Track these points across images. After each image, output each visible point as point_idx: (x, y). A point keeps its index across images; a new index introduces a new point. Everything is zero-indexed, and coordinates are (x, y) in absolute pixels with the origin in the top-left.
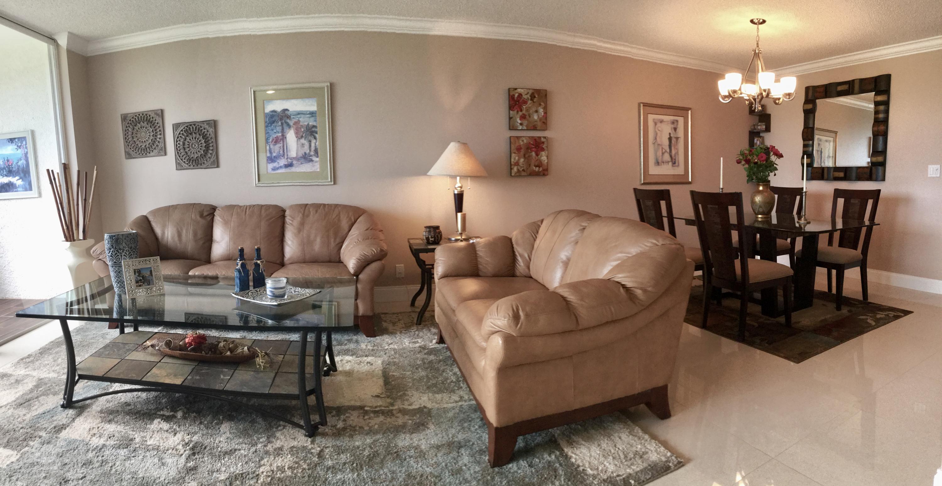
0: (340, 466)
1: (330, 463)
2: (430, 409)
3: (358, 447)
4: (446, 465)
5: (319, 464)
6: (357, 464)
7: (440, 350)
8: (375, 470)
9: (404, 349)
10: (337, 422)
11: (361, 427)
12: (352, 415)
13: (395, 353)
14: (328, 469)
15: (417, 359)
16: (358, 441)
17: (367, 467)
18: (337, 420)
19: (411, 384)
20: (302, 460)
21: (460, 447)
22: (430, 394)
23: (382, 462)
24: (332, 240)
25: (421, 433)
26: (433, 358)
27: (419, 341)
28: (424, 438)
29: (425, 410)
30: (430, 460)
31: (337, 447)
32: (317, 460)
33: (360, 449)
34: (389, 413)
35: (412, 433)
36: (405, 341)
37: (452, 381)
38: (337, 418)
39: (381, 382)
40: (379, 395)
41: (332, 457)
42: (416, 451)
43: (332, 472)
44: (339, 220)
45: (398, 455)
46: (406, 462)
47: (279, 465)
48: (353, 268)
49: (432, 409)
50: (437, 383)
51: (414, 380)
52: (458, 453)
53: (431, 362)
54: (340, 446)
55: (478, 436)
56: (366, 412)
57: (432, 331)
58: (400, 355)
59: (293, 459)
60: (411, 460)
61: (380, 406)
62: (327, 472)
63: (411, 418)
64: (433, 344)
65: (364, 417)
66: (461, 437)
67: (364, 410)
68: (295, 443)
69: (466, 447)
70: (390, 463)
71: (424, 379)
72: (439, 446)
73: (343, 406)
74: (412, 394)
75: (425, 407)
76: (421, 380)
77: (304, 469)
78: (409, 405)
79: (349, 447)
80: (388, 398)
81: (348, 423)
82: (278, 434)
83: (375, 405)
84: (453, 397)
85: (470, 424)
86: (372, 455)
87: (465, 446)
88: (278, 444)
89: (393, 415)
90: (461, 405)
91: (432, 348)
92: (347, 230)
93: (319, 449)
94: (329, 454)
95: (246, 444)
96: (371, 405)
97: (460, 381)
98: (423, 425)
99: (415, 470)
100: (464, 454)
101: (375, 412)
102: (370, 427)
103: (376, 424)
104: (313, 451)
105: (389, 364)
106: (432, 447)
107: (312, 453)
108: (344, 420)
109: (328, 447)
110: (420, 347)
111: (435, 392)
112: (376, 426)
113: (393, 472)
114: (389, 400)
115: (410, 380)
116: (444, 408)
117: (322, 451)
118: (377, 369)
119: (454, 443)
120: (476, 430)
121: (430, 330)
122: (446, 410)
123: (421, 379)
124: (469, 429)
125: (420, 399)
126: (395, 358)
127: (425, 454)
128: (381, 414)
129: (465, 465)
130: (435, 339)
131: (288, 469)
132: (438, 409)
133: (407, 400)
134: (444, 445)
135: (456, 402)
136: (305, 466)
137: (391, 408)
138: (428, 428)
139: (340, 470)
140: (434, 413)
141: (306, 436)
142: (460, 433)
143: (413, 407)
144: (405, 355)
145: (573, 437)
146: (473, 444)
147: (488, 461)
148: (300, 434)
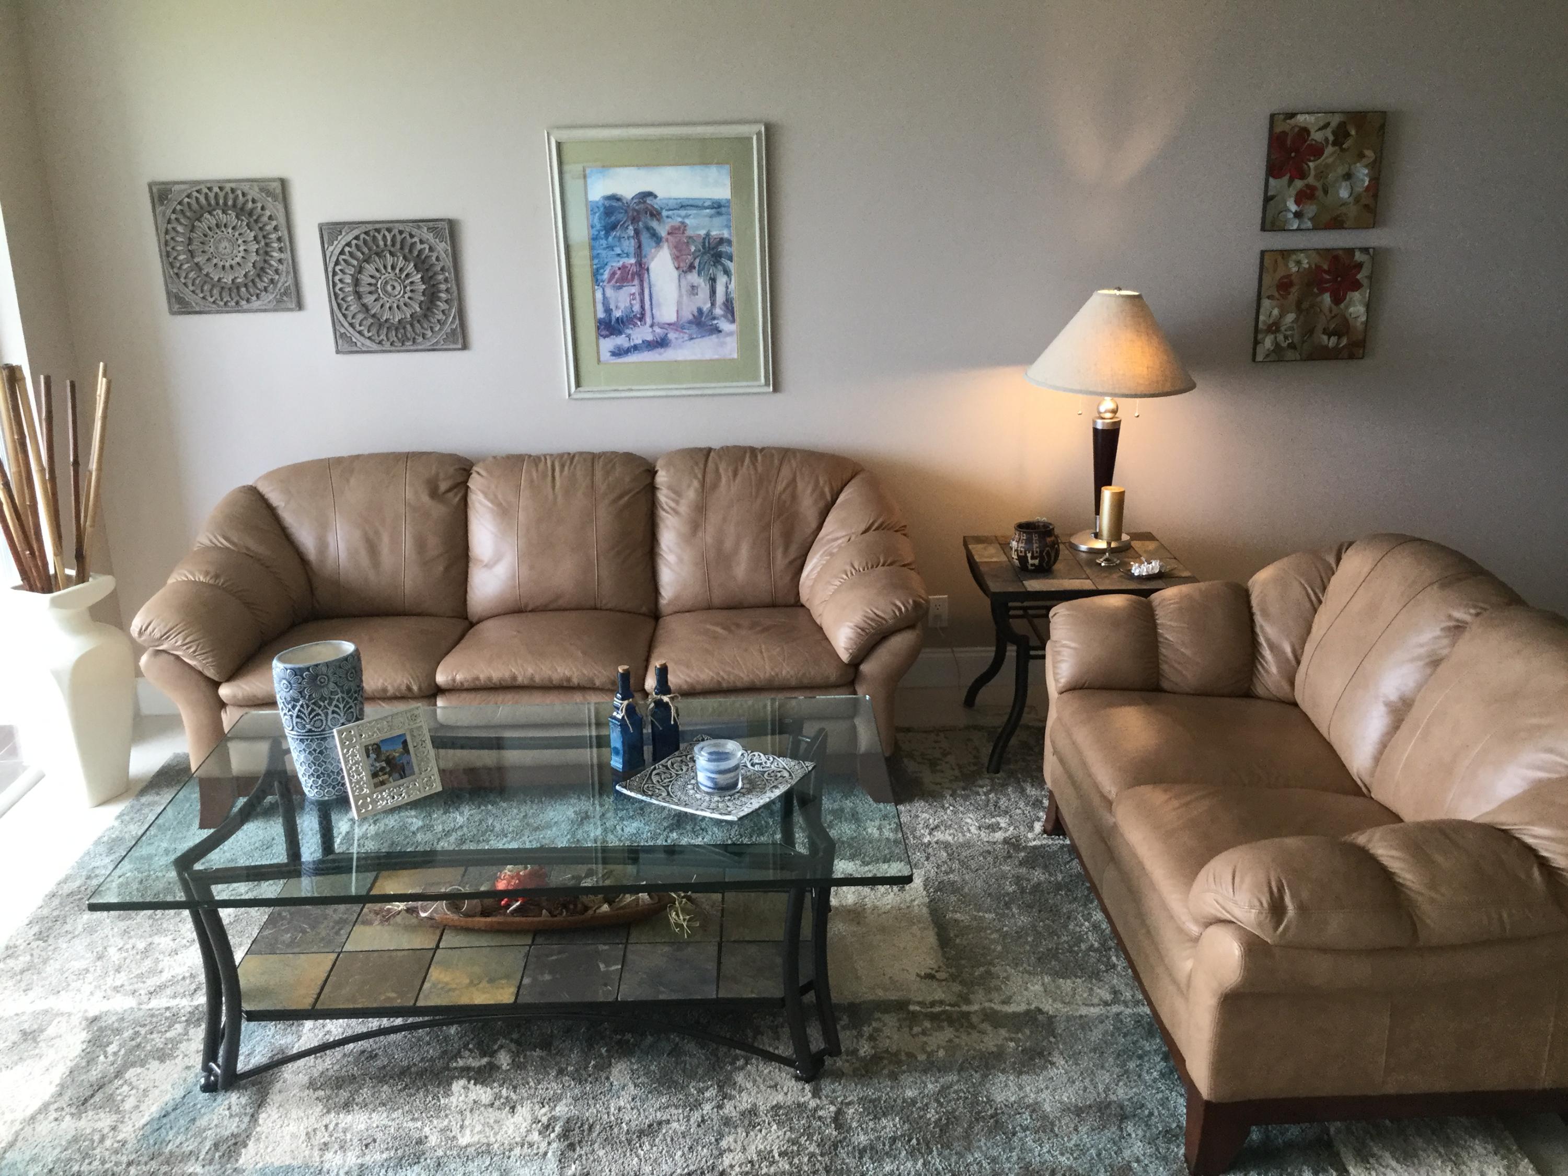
0: (884, 1145)
1: (862, 1139)
2: (1051, 1017)
3: (914, 1102)
4: (1099, 1155)
5: (840, 1141)
6: (918, 1139)
7: (1055, 852)
8: (956, 1154)
9: (967, 845)
10: (858, 1041)
11: (910, 1055)
12: (885, 1025)
13: (951, 857)
14: (862, 1152)
15: (1004, 876)
16: (910, 1087)
17: (939, 1146)
18: (856, 1037)
19: (999, 948)
20: (803, 1135)
21: (1123, 1118)
22: (1047, 979)
23: (967, 1136)
24: (779, 553)
25: (1038, 1075)
26: (1042, 878)
27: (1003, 822)
28: (1047, 1088)
29: (1040, 1017)
30: (1066, 1139)
31: (870, 1101)
32: (835, 1133)
33: (919, 1105)
34: (961, 1021)
35: (1020, 1073)
36: (969, 821)
37: (1092, 945)
38: (855, 1033)
39: (931, 938)
40: (933, 972)
41: (864, 1126)
42: (1034, 1117)
43: (871, 1158)
44: (794, 497)
45: (997, 1122)
46: (1015, 1139)
47: (761, 1147)
48: (847, 649)
49: (1056, 1016)
50: (1057, 949)
51: (1005, 936)
52: (1121, 1130)
53: (1037, 887)
54: (875, 1100)
55: (1160, 1096)
56: (914, 1018)
57: (1028, 791)
58: (962, 863)
59: (785, 1134)
60: (1026, 1136)
61: (941, 1002)
62: (861, 1158)
63: (1013, 1035)
64: (1035, 836)
65: (911, 1029)
66: (1121, 1093)
67: (909, 1012)
68: (779, 1098)
69: (1137, 1119)
70: (983, 1140)
71: (1027, 934)
72: (1081, 1108)
73: (860, 1004)
74: (1005, 974)
75: (1039, 1010)
76: (1020, 937)
77: (812, 1155)
78: (1003, 1002)
79: (895, 1101)
80: (954, 981)
81: (881, 1045)
82: (740, 1078)
83: (929, 999)
84: (1099, 991)
85: (1141, 1065)
86: (944, 1121)
87: (1135, 1116)
88: (745, 1101)
89: (973, 1027)
90: (1118, 1014)
91: (1035, 847)
92: (814, 525)
93: (833, 1108)
94: (857, 1118)
95: (677, 1107)
96: (921, 999)
97: (1110, 949)
98: (1041, 1054)
99: (1038, 1159)
100: (1133, 1135)
101: (934, 1017)
102: (930, 1054)
103: (939, 1047)
104: (820, 1113)
105: (940, 890)
106: (1066, 1109)
107: (820, 1118)
108: (871, 1038)
109: (849, 1103)
110: (1006, 841)
111: (1056, 974)
112: (941, 1053)
113: (994, 1160)
114: (956, 988)
115: (995, 936)
116: (1081, 1016)
117: (839, 1112)
118: (916, 902)
119: (1110, 1103)
120: (1155, 1081)
121: (1023, 791)
122: (1085, 1024)
123: (1020, 935)
124: (1140, 1076)
125: (1026, 989)
126: (952, 871)
127: (1053, 1124)
128: (945, 1024)
129: (1138, 1161)
130: (1038, 819)
131: (780, 1155)
132: (1069, 1019)
133: (998, 989)
134: (1090, 1106)
135: (1106, 1004)
136: (812, 1148)
137: (965, 1008)
138: (1053, 1064)
139: (887, 1153)
140: (1060, 1028)
141: (798, 1078)
142: (1121, 1083)
143: (1012, 1008)
144: (974, 866)
145: (1372, 1144)
146: (1151, 1114)
147: (1183, 1158)
148: (784, 1075)
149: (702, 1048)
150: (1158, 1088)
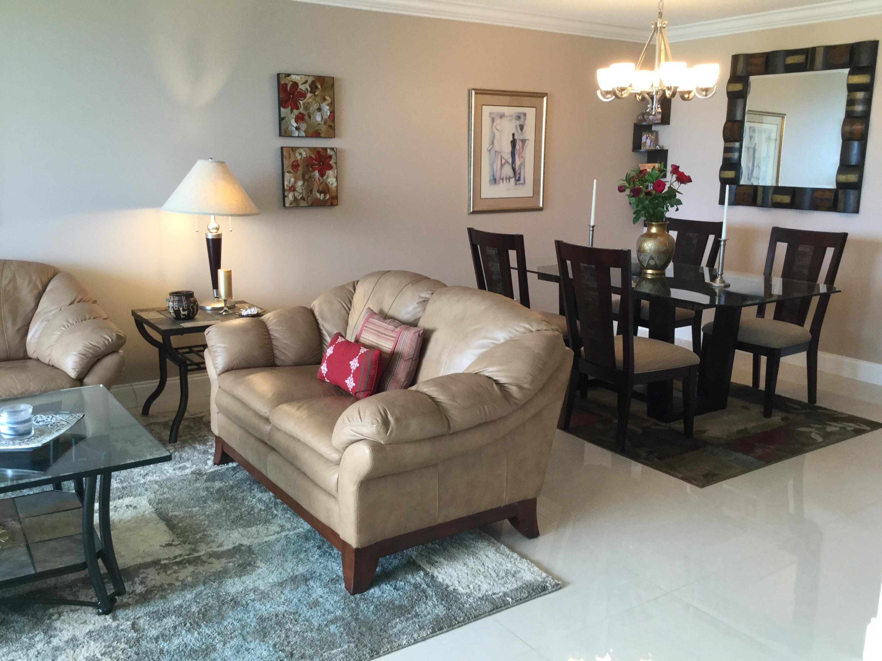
0: (170, 631)
1: (154, 633)
2: (249, 546)
3: (181, 606)
4: (299, 600)
5: (140, 638)
6: (190, 623)
7: (224, 472)
8: (217, 623)
9: (169, 479)
10: (134, 587)
11: (170, 585)
12: (148, 574)
13: (161, 486)
14: (157, 639)
15: (198, 489)
16: (176, 600)
17: (205, 623)
18: (132, 585)
19: (207, 523)
20: (114, 641)
21: (307, 580)
22: (240, 530)
23: (219, 613)
25: (252, 574)
26: (221, 485)
27: (188, 464)
28: (259, 579)
29: (243, 548)
30: (278, 599)
31: (153, 613)
32: (135, 635)
33: (184, 607)
34: (197, 561)
35: (240, 577)
36: (166, 468)
37: (261, 509)
38: (131, 583)
39: (162, 526)
40: (171, 542)
41: (153, 626)
42: (256, 594)
43: (164, 640)
44: (15, 288)
45: (235, 602)
46: (249, 606)
47: (86, 655)
48: (74, 369)
49: (252, 545)
50: (241, 515)
51: (208, 516)
52: (307, 586)
53: (220, 490)
54: (156, 611)
55: (322, 565)
56: (165, 567)
57: (198, 448)
58: (169, 488)
59: (101, 644)
60: (255, 604)
61: (180, 555)
62: (157, 642)
63: (230, 560)
64: (210, 466)
65: (166, 572)
66: (301, 569)
67: (162, 565)
68: (91, 627)
69: (314, 579)
70: (230, 612)
71: (221, 513)
72: (281, 583)
73: (128, 568)
74: (215, 534)
75: (242, 545)
76: (217, 515)
77: (123, 650)
78: (218, 547)
79: (169, 608)
80: (185, 544)
81: (149, 585)
82: (58, 624)
83: (172, 556)
84: (272, 528)
85: (307, 555)
86: (203, 610)
87: (312, 578)
88: (66, 635)
89: (205, 562)
90: (287, 536)
91: (211, 472)
92: (33, 305)
93: (129, 623)
94: (147, 623)
95: (16, 651)
96: (167, 557)
97: (271, 508)
98: (250, 564)
99: (266, 612)
100: (315, 586)
101: (178, 563)
102: (182, 581)
103: (187, 577)
104: (121, 627)
105: (161, 503)
106: (274, 585)
107: (122, 630)
108: (142, 583)
109: (139, 618)
110: (193, 473)
111: (245, 526)
112: (190, 579)
113: (240, 620)
114: (187, 546)
115: (202, 517)
116: (266, 542)
117: (133, 624)
118: (147, 512)
119: (296, 576)
120: (317, 559)
121: (195, 448)
122: (269, 544)
124: (308, 560)
125: (230, 537)
126: (164, 493)
127: (268, 594)
128: (187, 564)
129: (321, 597)
130: (209, 459)
131: (102, 655)
132: (259, 545)
133: (213, 541)
134: (286, 580)
135: (278, 533)
136: (123, 646)
137: (196, 555)
138: (258, 567)
139: (173, 635)
140: (256, 549)
141: (99, 614)
142: (299, 565)
143: (225, 548)
144: (177, 488)
145: (433, 557)
146: (320, 575)
147: (345, 589)
148: (89, 615)
149: (24, 616)
150: (320, 562)
